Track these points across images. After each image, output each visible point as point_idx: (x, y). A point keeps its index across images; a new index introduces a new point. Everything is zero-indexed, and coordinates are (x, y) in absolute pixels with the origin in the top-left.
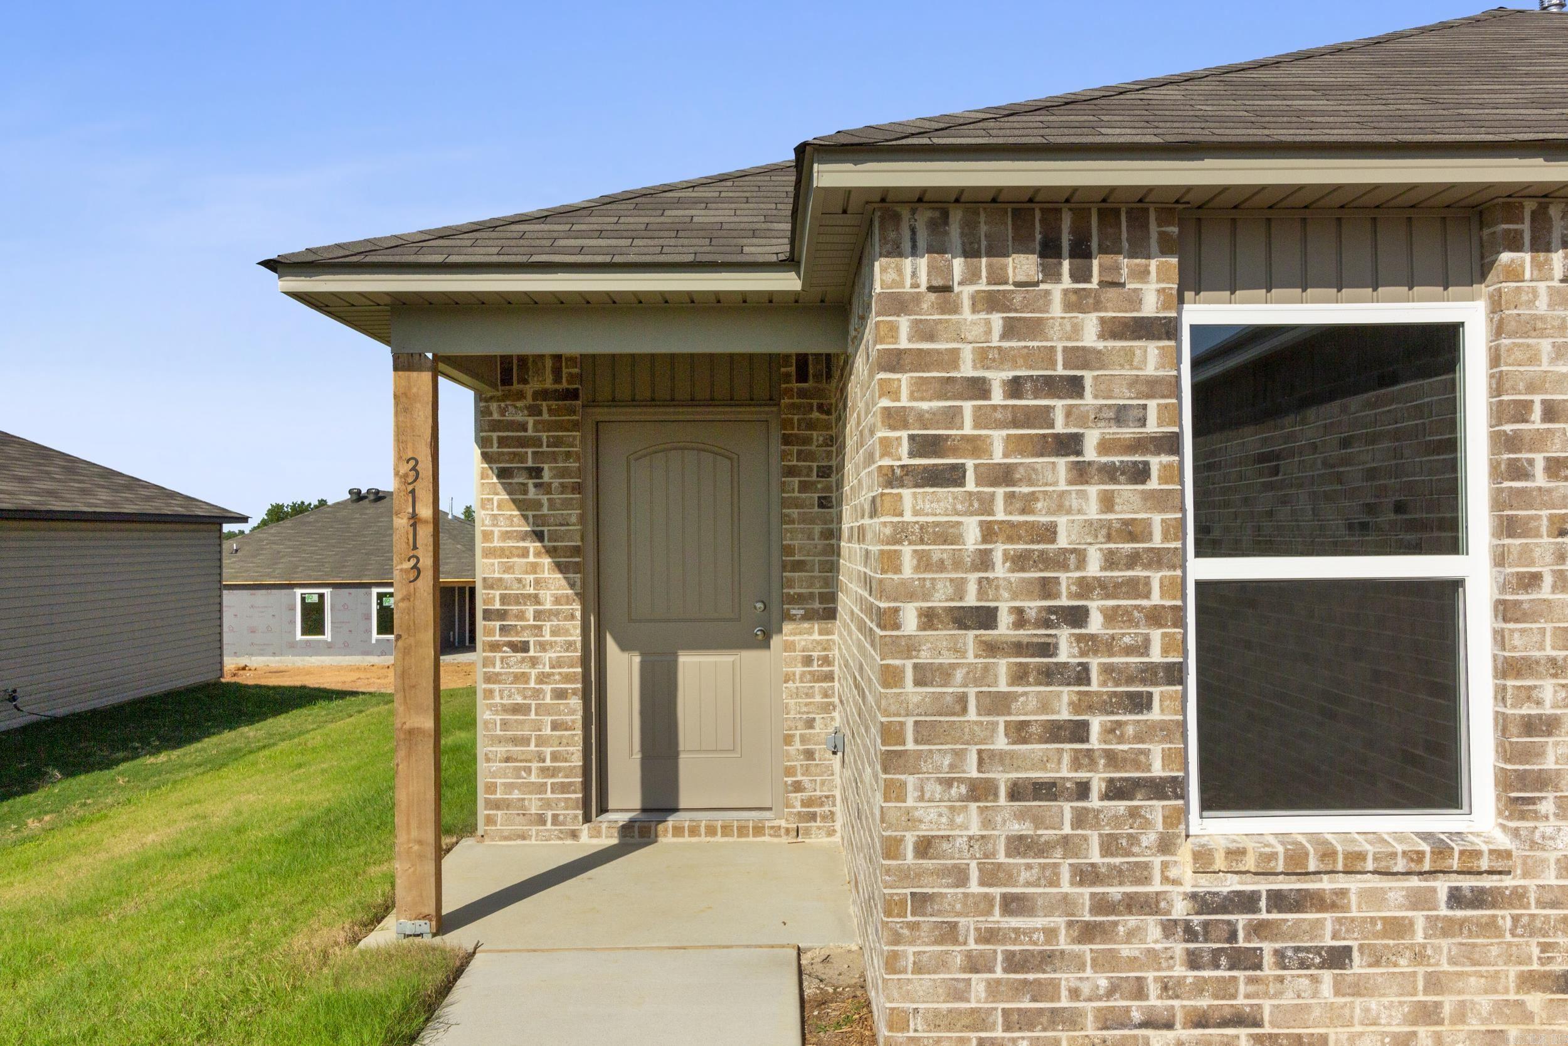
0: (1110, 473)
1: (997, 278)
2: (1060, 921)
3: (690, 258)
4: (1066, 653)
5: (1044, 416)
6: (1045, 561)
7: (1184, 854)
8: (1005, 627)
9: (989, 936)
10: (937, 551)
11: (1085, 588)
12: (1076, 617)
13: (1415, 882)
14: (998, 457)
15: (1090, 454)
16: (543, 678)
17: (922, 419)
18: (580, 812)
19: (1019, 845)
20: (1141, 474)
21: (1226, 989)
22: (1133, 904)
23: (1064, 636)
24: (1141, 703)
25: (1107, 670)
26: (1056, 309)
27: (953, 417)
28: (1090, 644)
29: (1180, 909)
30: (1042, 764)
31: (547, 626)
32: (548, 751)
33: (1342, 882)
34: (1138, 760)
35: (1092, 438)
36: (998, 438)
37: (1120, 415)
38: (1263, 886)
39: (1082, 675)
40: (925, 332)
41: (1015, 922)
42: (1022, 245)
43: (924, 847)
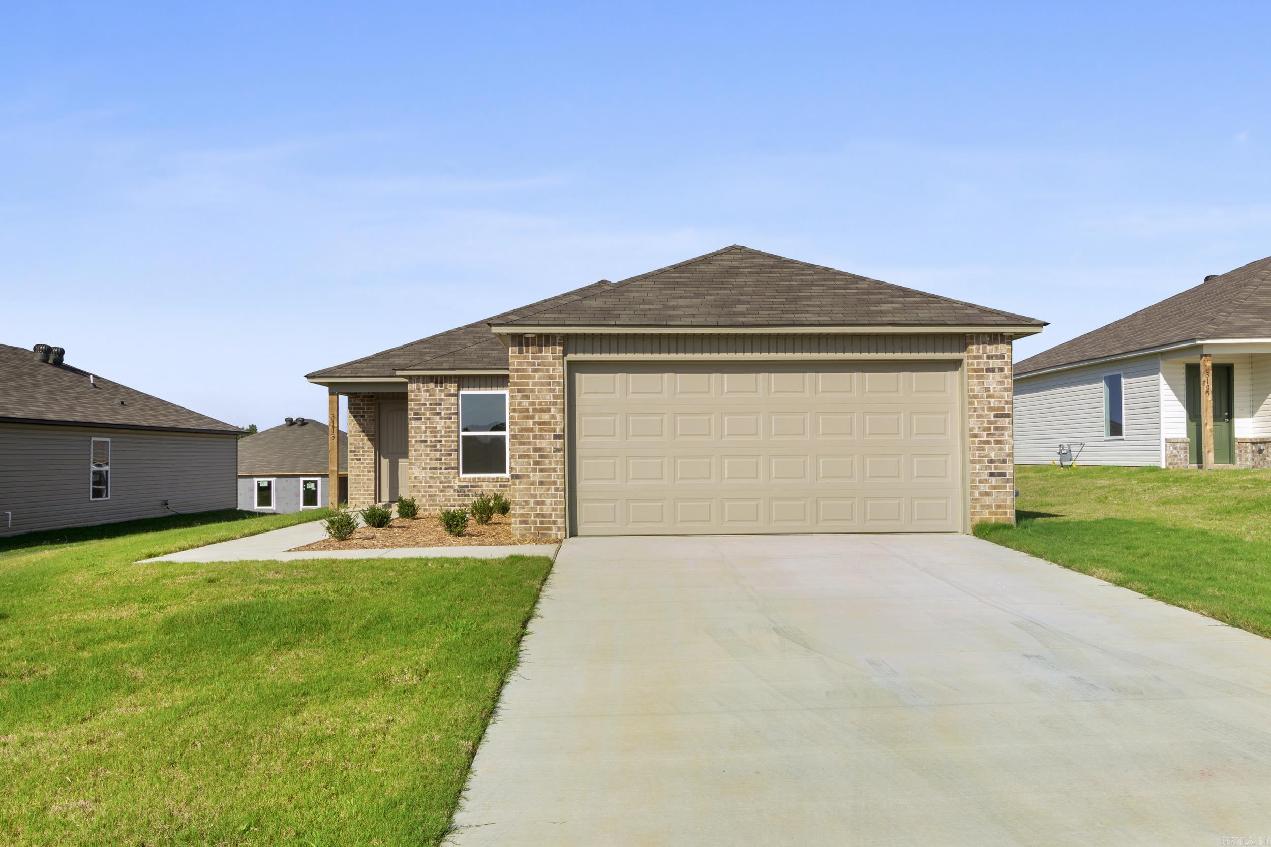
0: (446, 418)
1: (428, 387)
2: (437, 490)
3: (388, 375)
4: (438, 447)
5: (435, 409)
6: (435, 432)
7: (457, 479)
8: (428, 443)
9: (426, 492)
10: (418, 430)
11: (442, 436)
12: (440, 441)
13: (494, 483)
14: (428, 416)
15: (443, 415)
16: (364, 467)
17: (415, 410)
18: (374, 501)
19: (431, 477)
20: (451, 418)
21: (464, 500)
22: (449, 487)
23: (438, 444)
24: (450, 455)
25: (445, 450)
26: (437, 392)
27: (420, 409)
28: (442, 446)
29: (456, 488)
30: (434, 465)
31: (366, 454)
32: (366, 486)
33: (482, 483)
34: (450, 464)
35: (443, 413)
36: (428, 412)
37: (448, 409)
38: (470, 484)
39: (441, 450)
40: (416, 396)
41: (430, 490)
42: (432, 382)
43: (415, 478)
